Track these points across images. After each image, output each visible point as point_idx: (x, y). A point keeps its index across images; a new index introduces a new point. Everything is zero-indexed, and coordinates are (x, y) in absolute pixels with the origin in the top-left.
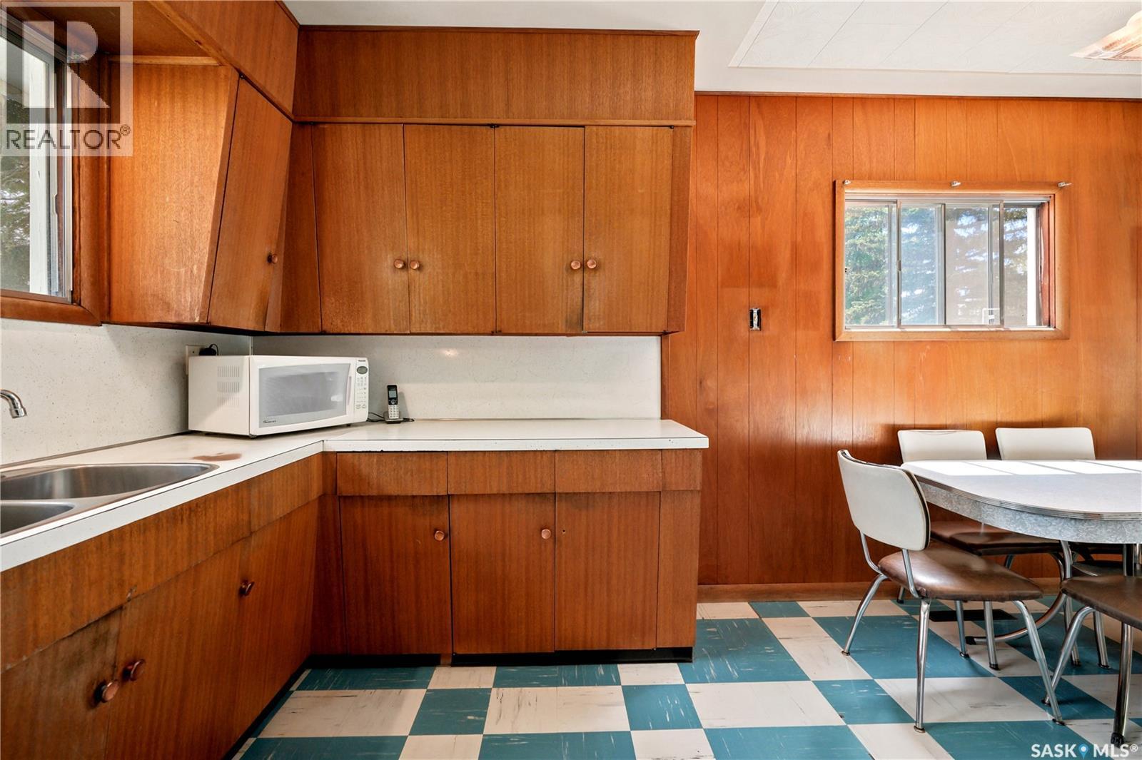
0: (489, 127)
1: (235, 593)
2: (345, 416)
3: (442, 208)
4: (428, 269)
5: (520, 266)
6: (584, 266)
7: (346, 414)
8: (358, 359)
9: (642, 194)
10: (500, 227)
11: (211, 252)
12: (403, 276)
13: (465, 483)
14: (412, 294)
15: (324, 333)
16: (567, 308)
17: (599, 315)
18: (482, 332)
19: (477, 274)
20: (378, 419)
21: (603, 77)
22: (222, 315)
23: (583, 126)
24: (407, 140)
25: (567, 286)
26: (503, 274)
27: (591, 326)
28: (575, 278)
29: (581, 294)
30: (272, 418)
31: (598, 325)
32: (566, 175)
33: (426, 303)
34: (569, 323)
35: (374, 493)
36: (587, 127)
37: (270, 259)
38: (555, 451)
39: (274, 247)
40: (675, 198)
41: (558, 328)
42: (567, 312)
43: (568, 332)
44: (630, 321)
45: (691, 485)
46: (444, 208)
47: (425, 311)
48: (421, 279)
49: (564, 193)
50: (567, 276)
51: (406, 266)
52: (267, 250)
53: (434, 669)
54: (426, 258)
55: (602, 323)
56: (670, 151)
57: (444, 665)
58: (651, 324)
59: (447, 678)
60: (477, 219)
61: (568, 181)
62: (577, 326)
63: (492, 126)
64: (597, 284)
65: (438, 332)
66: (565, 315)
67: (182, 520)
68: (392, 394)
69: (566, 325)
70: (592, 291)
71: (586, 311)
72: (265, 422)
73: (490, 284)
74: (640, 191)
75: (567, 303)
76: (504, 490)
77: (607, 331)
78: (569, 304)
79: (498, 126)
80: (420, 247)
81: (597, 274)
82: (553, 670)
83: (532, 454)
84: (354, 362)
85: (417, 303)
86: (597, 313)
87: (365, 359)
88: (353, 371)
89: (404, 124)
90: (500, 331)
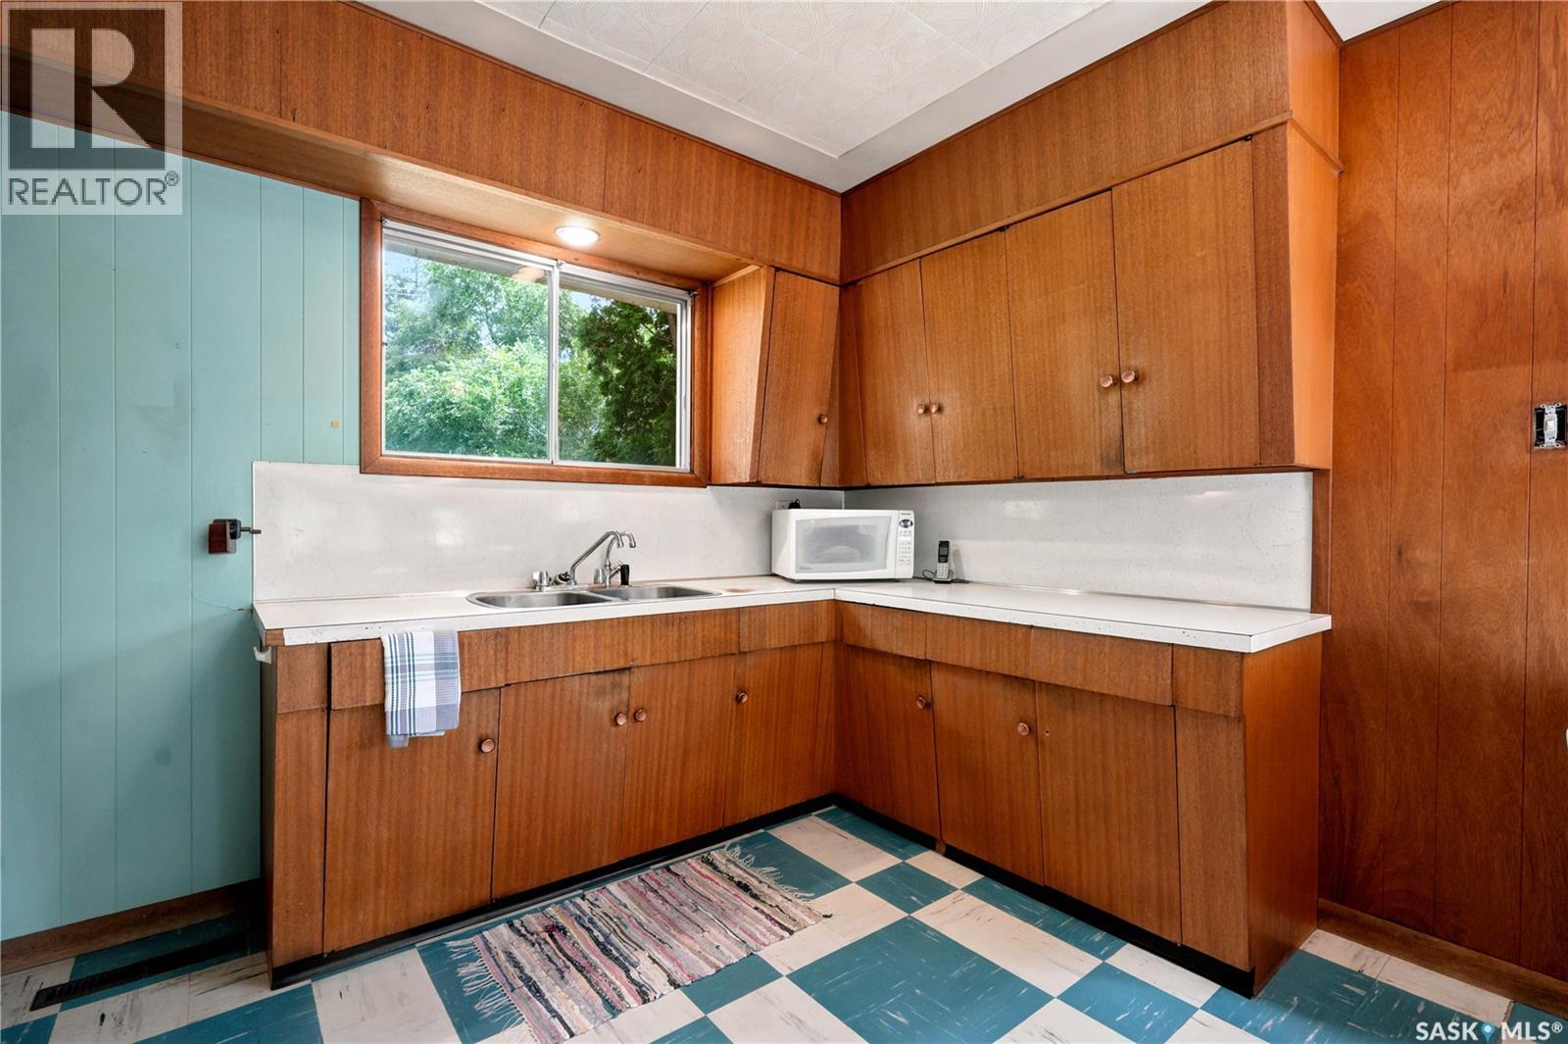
0: (999, 232)
1: (730, 699)
2: (884, 570)
3: (957, 339)
4: (947, 410)
5: (1041, 393)
6: (1118, 382)
7: (885, 568)
8: (901, 512)
9: (1203, 257)
10: (1016, 349)
11: (756, 424)
12: (926, 420)
13: (941, 649)
14: (936, 441)
15: (869, 487)
16: (1101, 441)
17: (1147, 447)
18: (1003, 478)
19: (995, 409)
20: (923, 577)
21: (1134, 110)
22: (771, 475)
23: (1110, 189)
24: (924, 274)
25: (1100, 411)
26: (1023, 406)
27: (1136, 463)
28: (1110, 400)
29: (1119, 420)
30: (810, 566)
31: (1145, 462)
32: (1090, 262)
33: (948, 448)
34: (1105, 460)
35: (867, 645)
36: (1113, 189)
37: (820, 420)
38: (1032, 627)
39: (825, 408)
40: (1262, 248)
41: (1091, 469)
42: (1101, 446)
43: (1106, 474)
44: (1195, 453)
45: (1219, 707)
46: (959, 339)
47: (947, 458)
48: (944, 422)
49: (1089, 287)
50: (1099, 398)
51: (927, 410)
52: (816, 412)
53: (925, 851)
54: (946, 401)
55: (1151, 457)
56: (1249, 178)
57: (939, 852)
58: (1230, 457)
59: (931, 863)
60: (992, 345)
61: (1093, 270)
62: (1117, 467)
63: (1001, 229)
64: (1141, 402)
65: (961, 480)
66: (1099, 451)
67: (673, 625)
68: (944, 551)
69: (1102, 464)
70: (1134, 414)
71: (1127, 443)
72: (801, 569)
73: (1009, 419)
74: (1198, 254)
75: (1101, 434)
76: (977, 665)
77: (1160, 469)
78: (1103, 434)
79: (1008, 226)
80: (941, 387)
81: (1141, 389)
82: (1040, 907)
83: (1006, 627)
84: (895, 515)
85: (940, 450)
86: (1144, 445)
87: (912, 512)
88: (894, 523)
89: (920, 257)
90: (1023, 477)
